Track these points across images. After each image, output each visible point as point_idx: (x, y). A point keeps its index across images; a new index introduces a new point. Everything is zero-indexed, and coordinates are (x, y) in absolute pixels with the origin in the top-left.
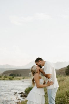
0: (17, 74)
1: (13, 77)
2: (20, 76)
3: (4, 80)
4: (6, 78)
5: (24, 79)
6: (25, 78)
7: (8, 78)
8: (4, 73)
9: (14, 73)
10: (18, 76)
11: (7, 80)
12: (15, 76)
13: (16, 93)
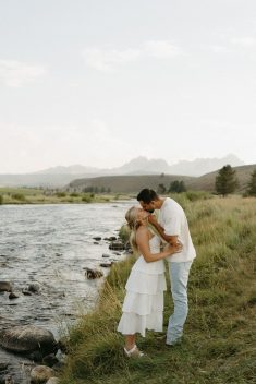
0: (100, 188)
1: (92, 196)
2: (109, 191)
3: (71, 202)
4: (75, 198)
5: (116, 199)
6: (120, 197)
7: (80, 198)
8: (71, 185)
9: (94, 186)
10: (103, 191)
11: (78, 202)
12: (97, 191)
13: (99, 239)
